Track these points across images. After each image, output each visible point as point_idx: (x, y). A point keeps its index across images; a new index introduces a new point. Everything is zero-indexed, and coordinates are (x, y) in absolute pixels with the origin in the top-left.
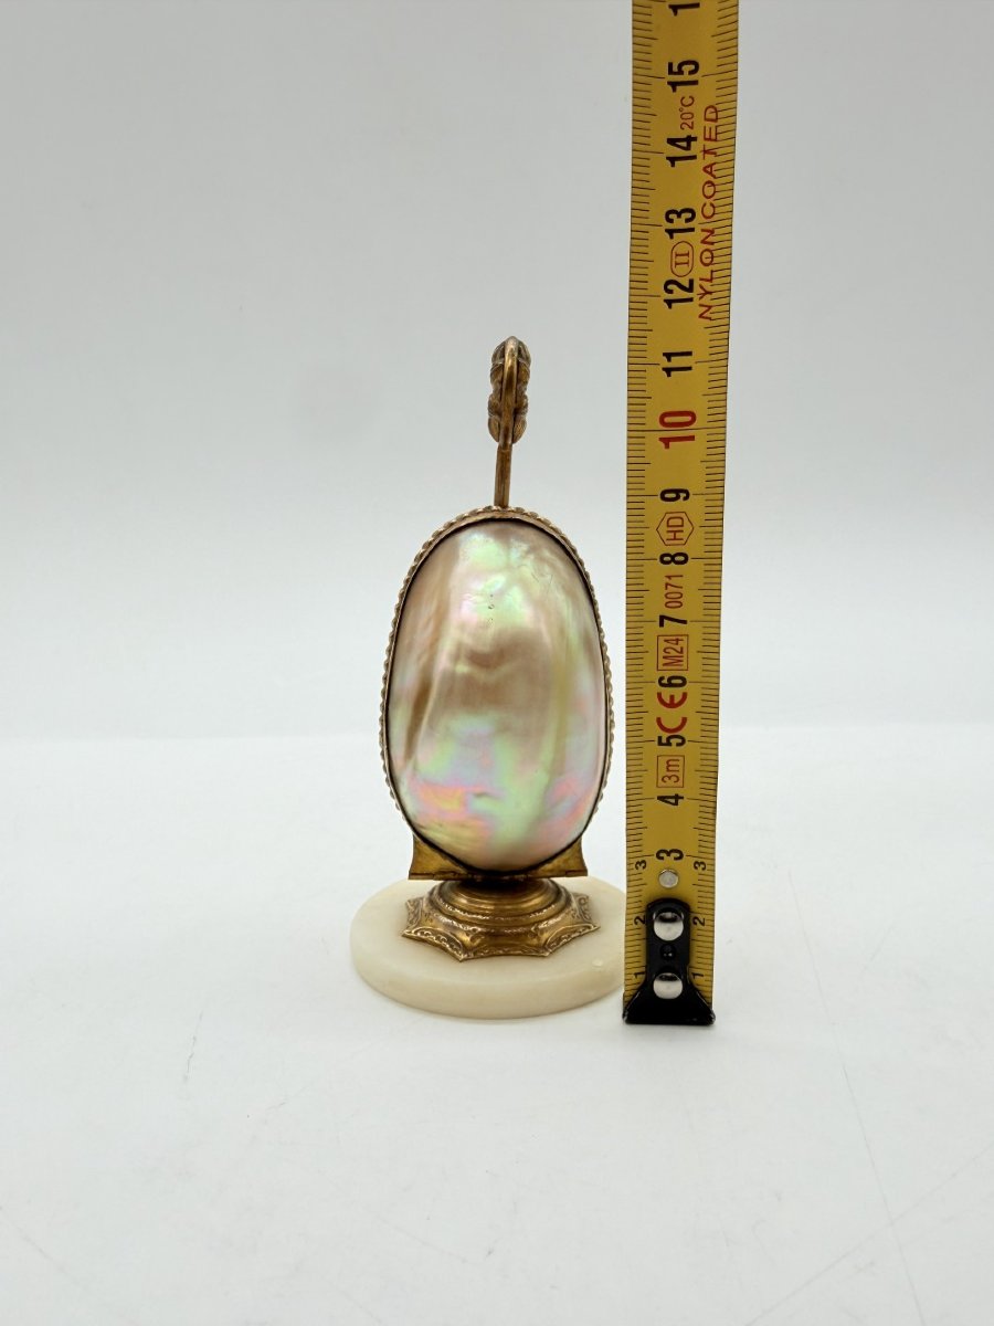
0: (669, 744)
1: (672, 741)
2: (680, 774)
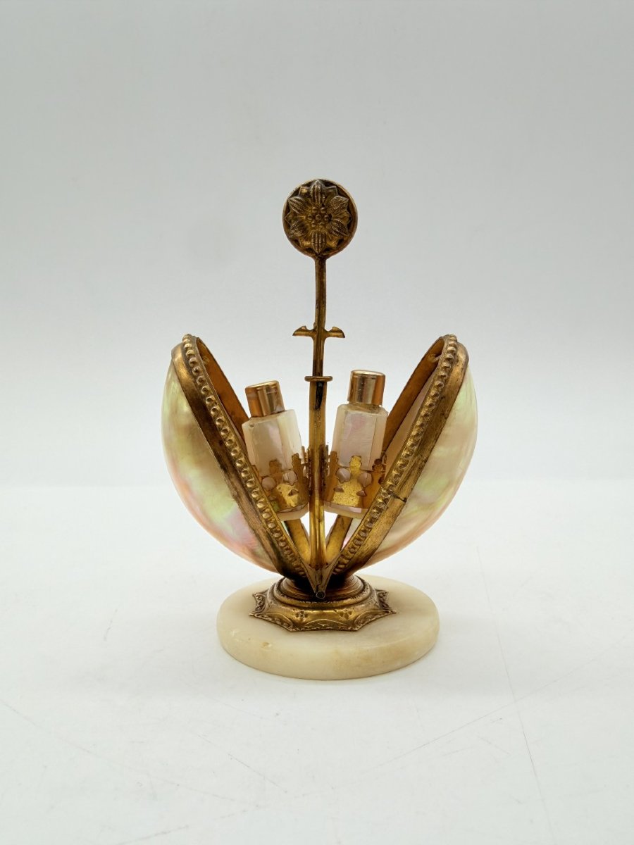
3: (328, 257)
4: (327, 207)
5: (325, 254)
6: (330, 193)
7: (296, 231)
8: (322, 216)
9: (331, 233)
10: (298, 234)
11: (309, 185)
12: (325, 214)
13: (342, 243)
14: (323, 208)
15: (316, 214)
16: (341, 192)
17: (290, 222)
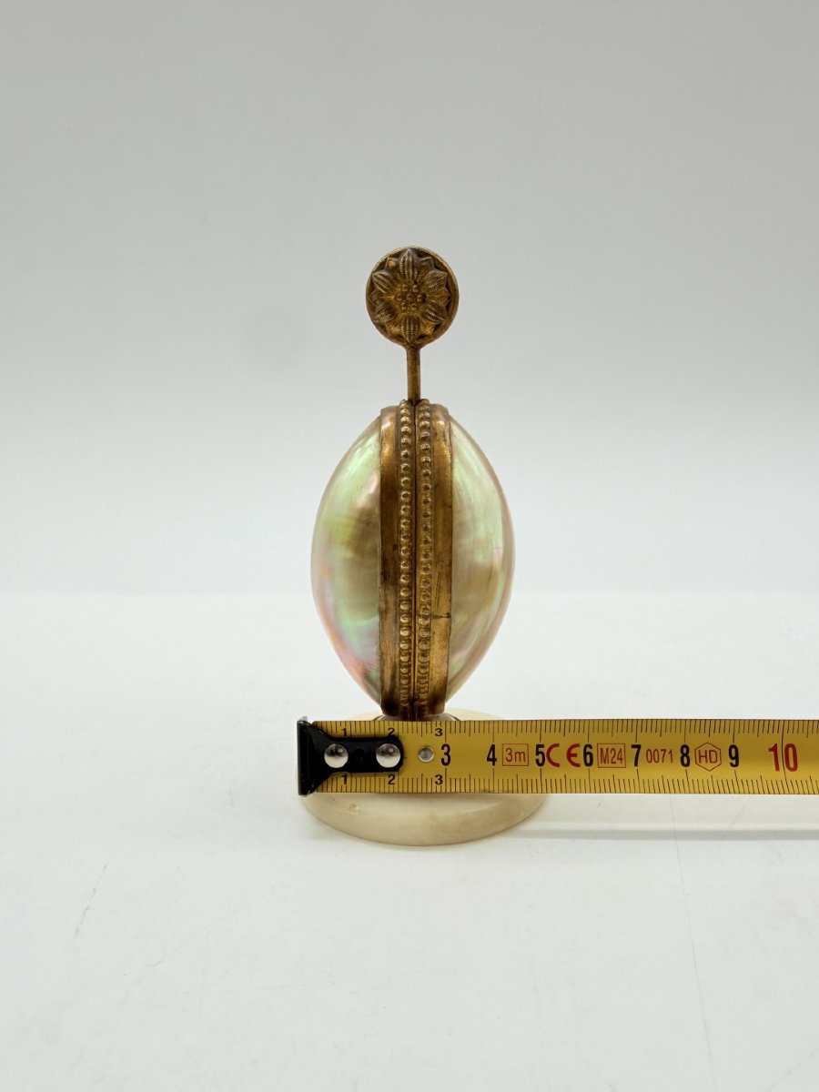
0: (538, 753)
1: (540, 755)
2: (513, 762)
3: (421, 345)
4: (420, 284)
5: (418, 343)
6: (424, 266)
7: (382, 316)
8: (414, 296)
9: (425, 318)
10: (385, 319)
11: (397, 255)
12: (418, 293)
13: (439, 329)
14: (415, 286)
15: (407, 293)
16: (438, 264)
17: (375, 303)
